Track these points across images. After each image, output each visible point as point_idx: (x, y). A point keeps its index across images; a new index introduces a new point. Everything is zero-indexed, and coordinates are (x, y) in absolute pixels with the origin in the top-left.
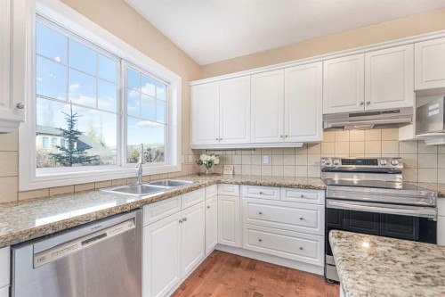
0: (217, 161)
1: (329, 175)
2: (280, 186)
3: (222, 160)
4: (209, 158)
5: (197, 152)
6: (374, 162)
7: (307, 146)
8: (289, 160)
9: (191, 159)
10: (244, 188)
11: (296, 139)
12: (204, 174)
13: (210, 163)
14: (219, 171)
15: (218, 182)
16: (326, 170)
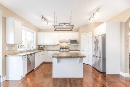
0: (43, 47)
1: (61, 49)
2: (53, 51)
3: (44, 47)
4: (42, 47)
5: (39, 46)
6: (66, 47)
7: (58, 45)
8: (55, 47)
9: (38, 47)
10: (48, 51)
11: (56, 44)
12: (41, 50)
13: (42, 48)
14: (43, 49)
15: (44, 51)
16: (60, 48)
